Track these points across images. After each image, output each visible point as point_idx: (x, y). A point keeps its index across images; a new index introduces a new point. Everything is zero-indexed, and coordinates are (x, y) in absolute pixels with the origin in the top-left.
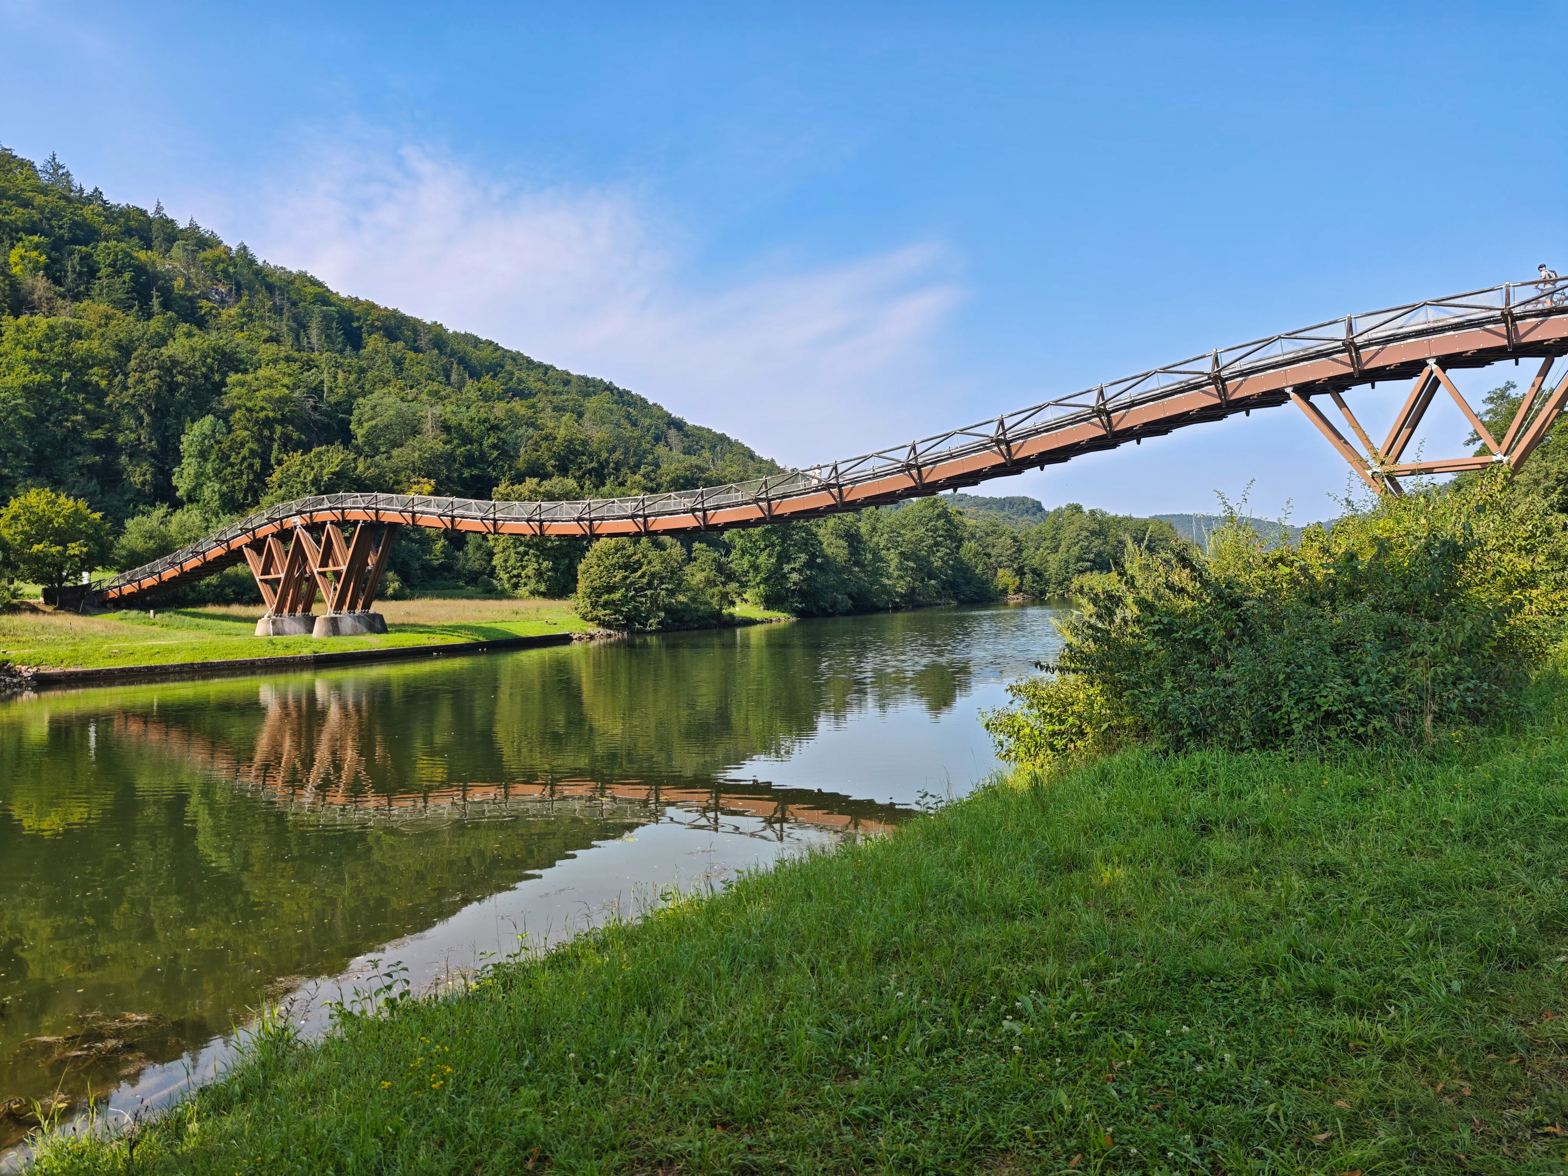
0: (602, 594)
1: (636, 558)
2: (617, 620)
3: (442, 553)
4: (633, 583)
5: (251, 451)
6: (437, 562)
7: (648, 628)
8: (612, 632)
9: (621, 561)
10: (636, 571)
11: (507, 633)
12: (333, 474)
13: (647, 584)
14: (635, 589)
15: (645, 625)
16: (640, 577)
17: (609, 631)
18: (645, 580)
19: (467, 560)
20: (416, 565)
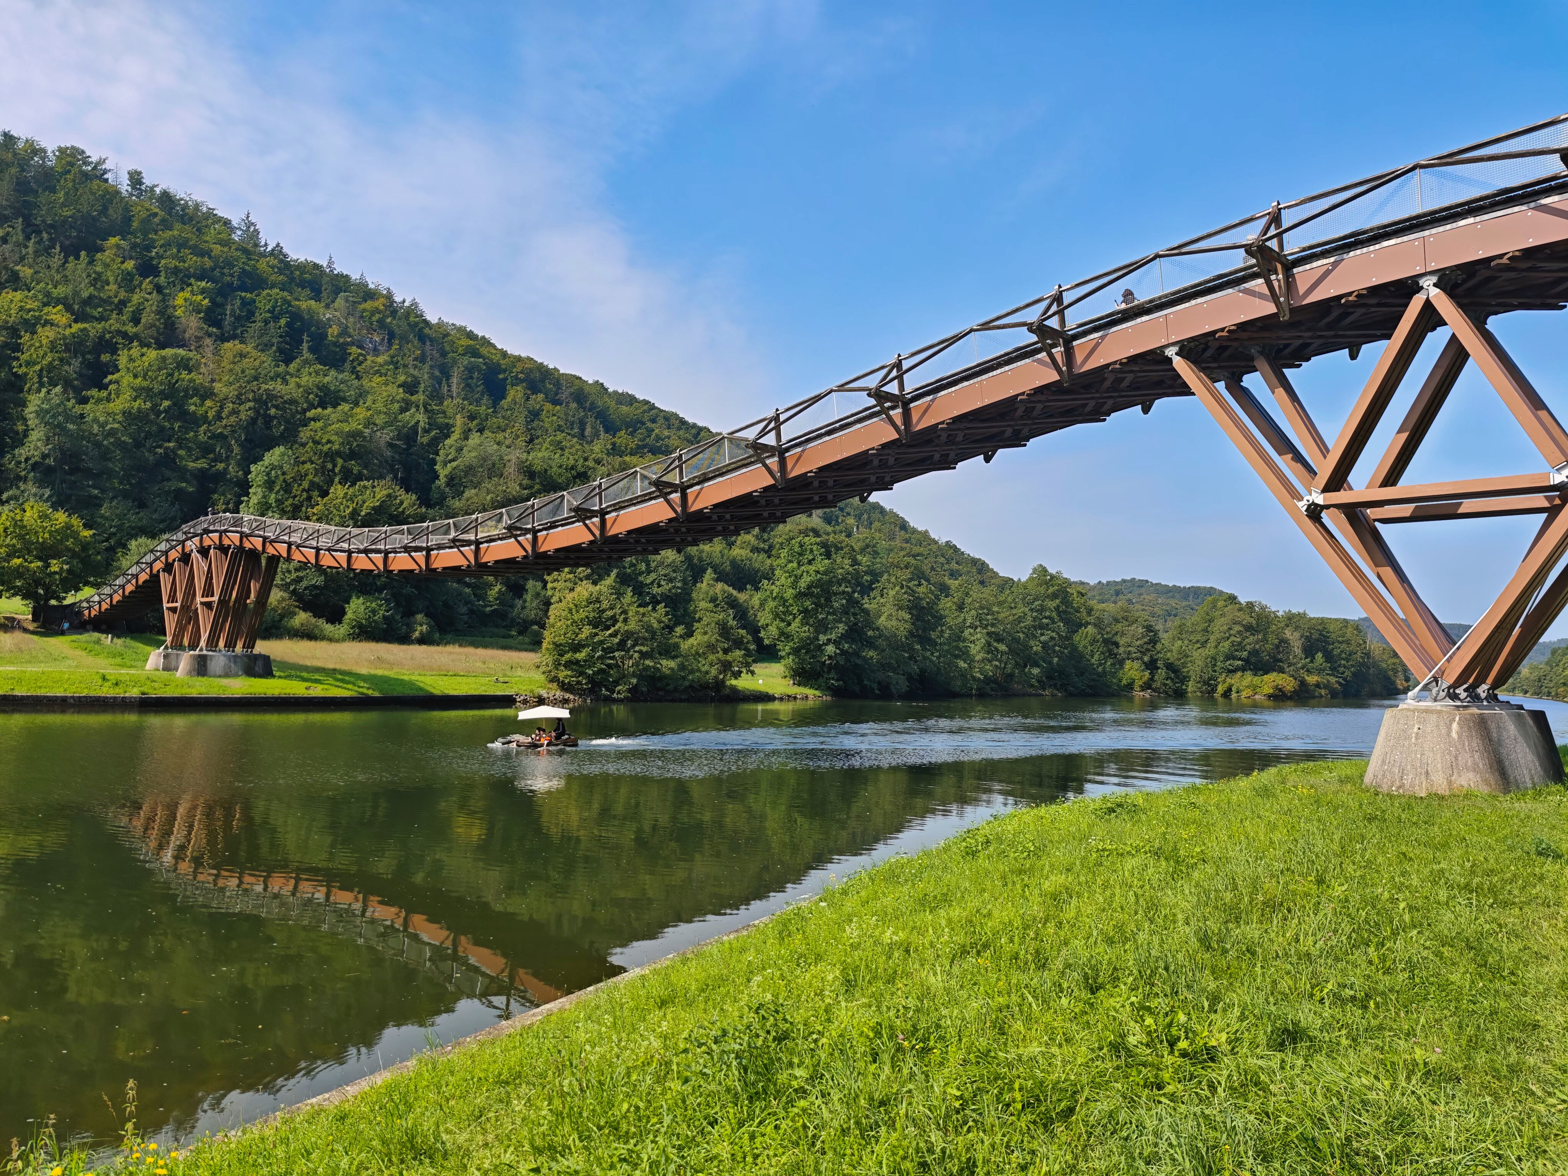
0: (567, 652)
1: (610, 613)
2: (579, 683)
3: (496, 599)
4: (602, 642)
6: (488, 609)
7: (615, 695)
8: (572, 697)
9: (592, 615)
10: (608, 629)
12: (374, 508)
13: (619, 644)
14: (603, 650)
15: (613, 692)
16: (611, 635)
17: (567, 696)
18: (616, 640)
19: (523, 608)
20: (464, 610)
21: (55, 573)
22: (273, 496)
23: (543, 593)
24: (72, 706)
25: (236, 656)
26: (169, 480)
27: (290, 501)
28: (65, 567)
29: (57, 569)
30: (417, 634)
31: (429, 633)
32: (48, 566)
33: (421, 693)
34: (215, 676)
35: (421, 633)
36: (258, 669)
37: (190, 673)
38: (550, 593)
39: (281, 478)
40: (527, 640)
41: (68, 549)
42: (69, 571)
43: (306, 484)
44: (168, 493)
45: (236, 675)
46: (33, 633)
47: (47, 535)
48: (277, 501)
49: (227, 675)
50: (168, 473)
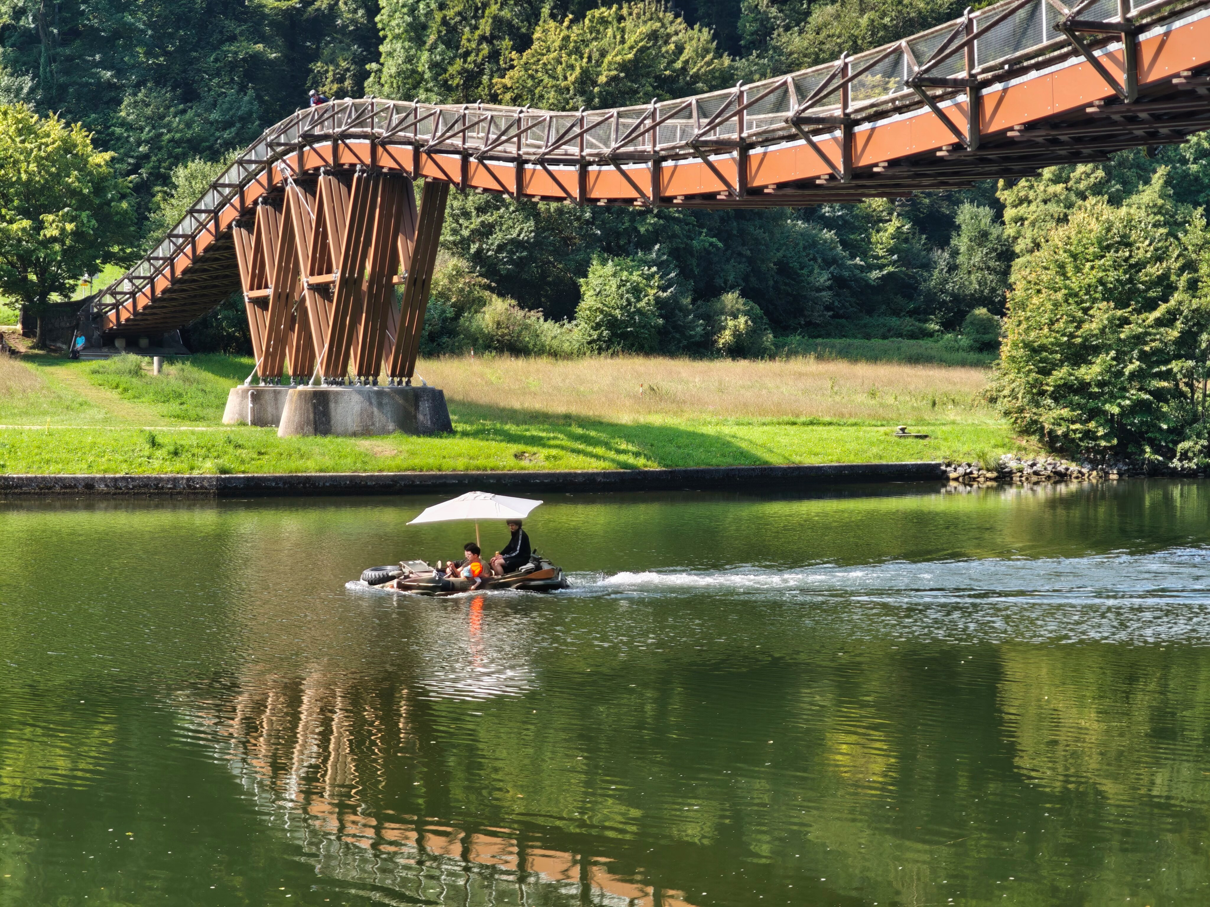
0: (1055, 366)
1: (1155, 270)
2: (1088, 435)
3: (891, 251)
4: (1138, 339)
5: (497, 21)
6: (875, 274)
7: (1176, 463)
8: (1074, 467)
9: (1112, 276)
10: (1151, 305)
11: (743, 454)
12: (623, 66)
13: (1180, 342)
14: (1143, 357)
15: (1170, 454)
16: (1159, 323)
17: (1063, 465)
18: (1174, 334)
19: (953, 268)
20: (823, 278)
21: (54, 239)
22: (425, 56)
23: (995, 231)
24: (105, 496)
25: (380, 394)
26: (233, 39)
27: (458, 64)
28: (70, 227)
29: (56, 233)
30: (726, 337)
31: (754, 332)
32: (39, 226)
33: (744, 464)
34: (346, 434)
35: (736, 334)
36: (424, 415)
37: (300, 429)
38: (1010, 231)
39: (438, 16)
40: (964, 340)
41: (73, 193)
42: (77, 234)
43: (485, 26)
44: (233, 66)
45: (383, 432)
46: (27, 358)
47: (33, 167)
48: (434, 65)
49: (366, 432)
50: (231, 25)
